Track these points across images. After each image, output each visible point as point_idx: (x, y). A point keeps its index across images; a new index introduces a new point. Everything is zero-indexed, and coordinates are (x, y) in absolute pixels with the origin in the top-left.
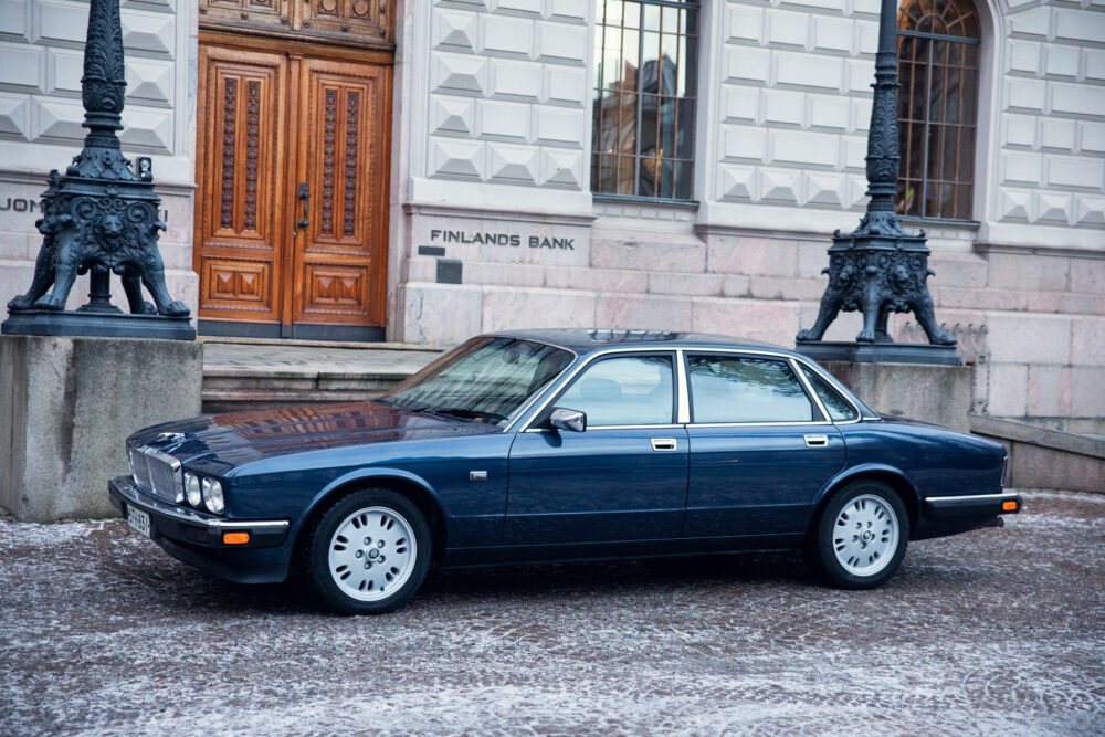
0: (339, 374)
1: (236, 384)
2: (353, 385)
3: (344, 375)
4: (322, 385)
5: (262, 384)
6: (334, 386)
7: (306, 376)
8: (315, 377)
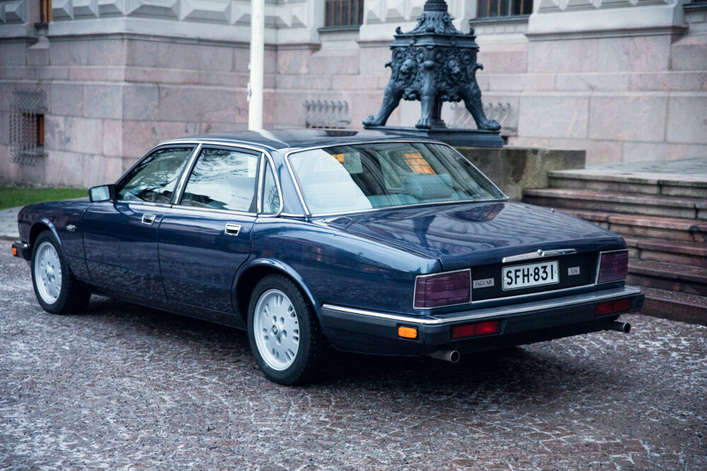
0: (674, 182)
1: (605, 186)
2: (689, 192)
3: (678, 182)
4: (665, 191)
5: (622, 188)
6: (674, 192)
7: (649, 182)
8: (656, 183)
